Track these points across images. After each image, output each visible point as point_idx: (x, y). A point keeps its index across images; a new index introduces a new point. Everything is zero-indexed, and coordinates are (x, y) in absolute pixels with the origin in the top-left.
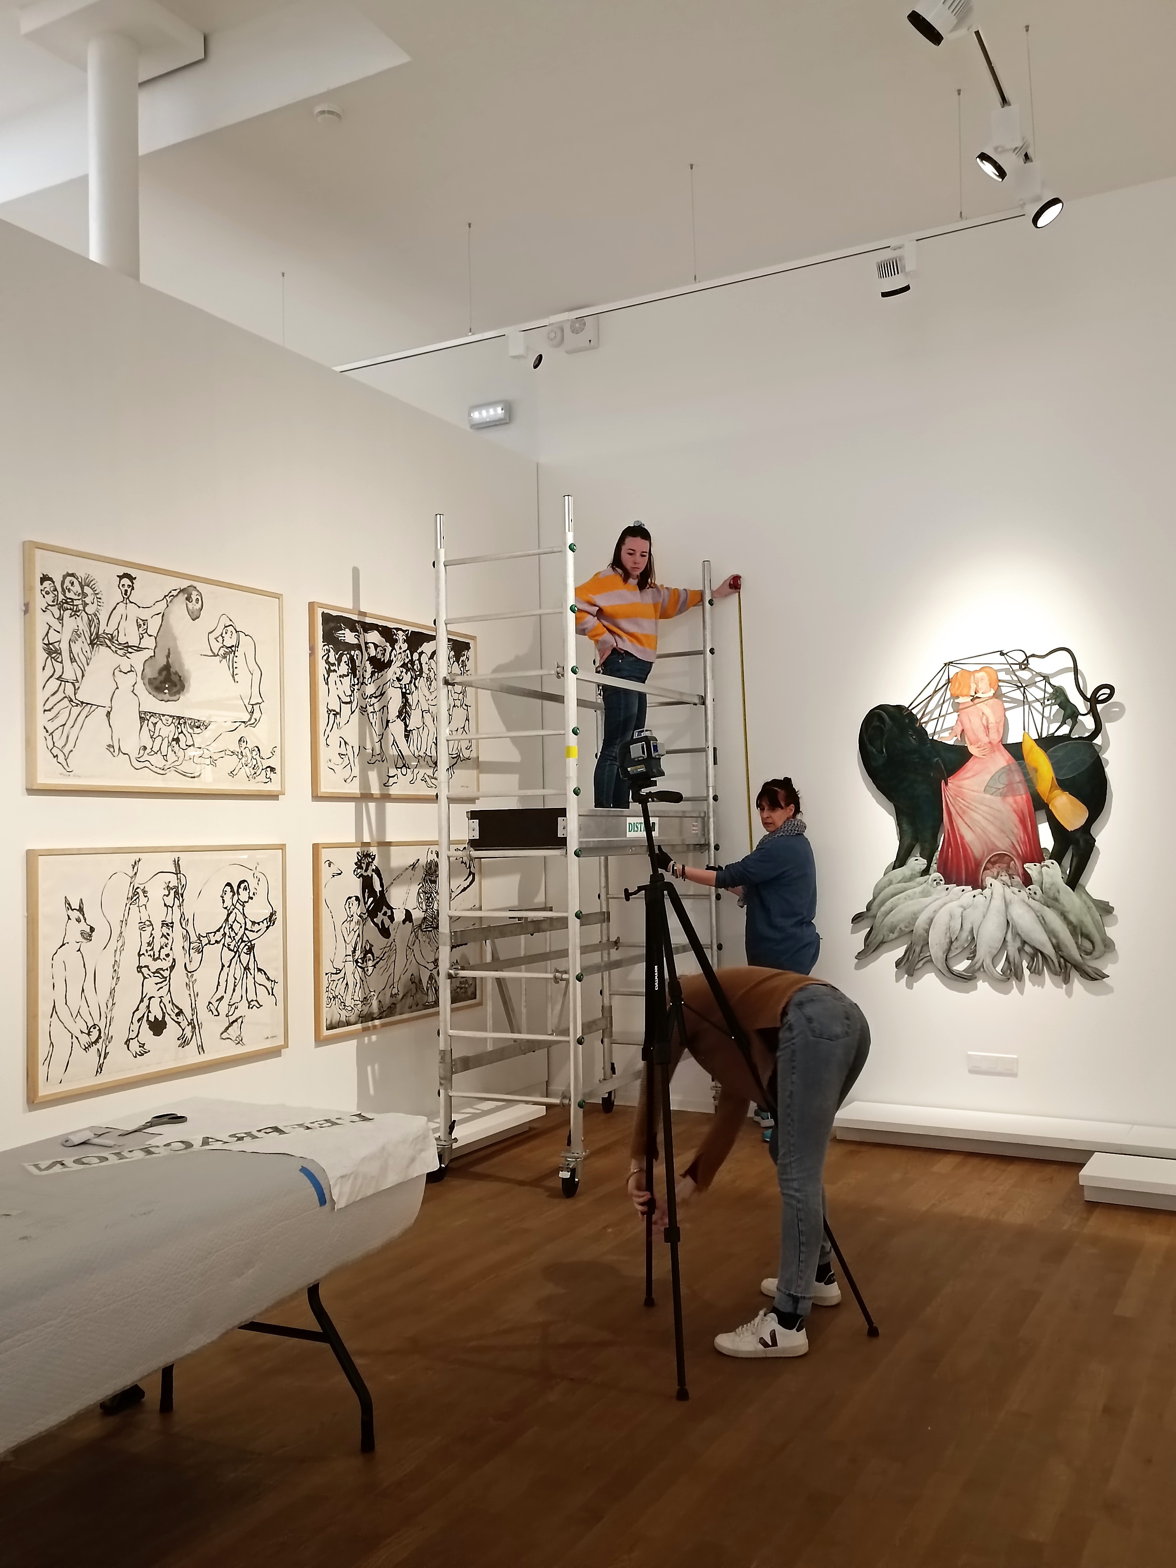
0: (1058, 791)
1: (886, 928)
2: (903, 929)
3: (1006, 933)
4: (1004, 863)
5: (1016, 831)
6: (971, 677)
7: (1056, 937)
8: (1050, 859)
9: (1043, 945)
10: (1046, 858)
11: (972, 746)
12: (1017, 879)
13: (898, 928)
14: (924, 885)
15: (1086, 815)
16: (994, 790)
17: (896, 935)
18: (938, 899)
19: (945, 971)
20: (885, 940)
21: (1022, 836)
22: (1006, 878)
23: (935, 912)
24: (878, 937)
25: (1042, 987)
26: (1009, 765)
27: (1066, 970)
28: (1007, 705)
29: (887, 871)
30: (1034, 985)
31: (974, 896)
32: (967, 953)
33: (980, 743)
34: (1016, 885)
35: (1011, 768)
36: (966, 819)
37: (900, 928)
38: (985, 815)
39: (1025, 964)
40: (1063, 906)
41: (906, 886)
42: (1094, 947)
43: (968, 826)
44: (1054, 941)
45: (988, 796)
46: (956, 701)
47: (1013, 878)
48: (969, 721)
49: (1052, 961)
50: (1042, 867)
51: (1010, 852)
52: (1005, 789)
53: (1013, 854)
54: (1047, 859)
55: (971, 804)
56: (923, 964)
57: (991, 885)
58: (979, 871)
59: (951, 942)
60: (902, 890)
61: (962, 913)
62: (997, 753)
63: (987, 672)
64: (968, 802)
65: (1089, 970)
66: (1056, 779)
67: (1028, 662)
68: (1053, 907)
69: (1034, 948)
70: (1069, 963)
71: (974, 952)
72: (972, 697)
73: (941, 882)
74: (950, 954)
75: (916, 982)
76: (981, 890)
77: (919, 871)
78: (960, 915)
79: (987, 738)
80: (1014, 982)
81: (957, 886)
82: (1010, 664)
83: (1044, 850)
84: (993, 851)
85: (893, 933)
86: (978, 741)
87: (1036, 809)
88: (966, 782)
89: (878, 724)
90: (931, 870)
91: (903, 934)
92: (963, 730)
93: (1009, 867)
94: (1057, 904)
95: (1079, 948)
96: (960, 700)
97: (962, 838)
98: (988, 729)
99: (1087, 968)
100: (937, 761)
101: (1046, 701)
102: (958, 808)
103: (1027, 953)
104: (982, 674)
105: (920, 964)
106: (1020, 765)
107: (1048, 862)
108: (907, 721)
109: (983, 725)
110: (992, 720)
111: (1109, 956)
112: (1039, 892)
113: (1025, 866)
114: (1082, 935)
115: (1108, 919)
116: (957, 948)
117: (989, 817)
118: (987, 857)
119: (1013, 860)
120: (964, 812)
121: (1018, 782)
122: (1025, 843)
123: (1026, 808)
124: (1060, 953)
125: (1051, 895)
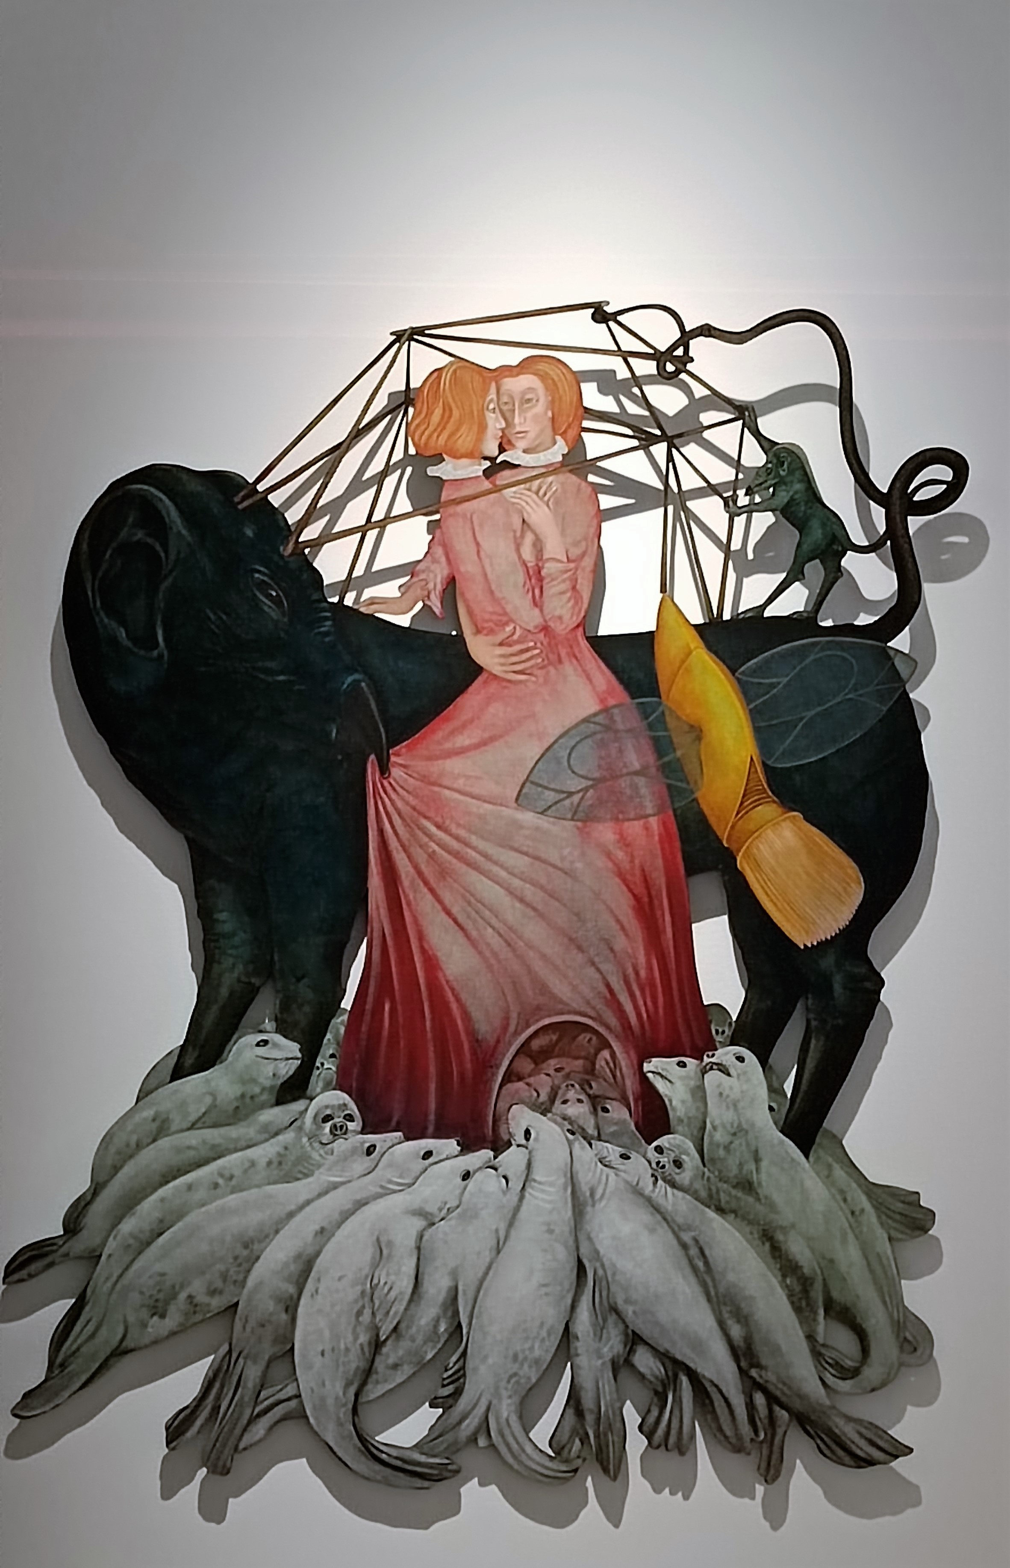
0: (769, 810)
1: (135, 1297)
2: (202, 1298)
3: (573, 1307)
4: (577, 1058)
5: (620, 943)
6: (486, 391)
7: (743, 1318)
8: (732, 1044)
9: (698, 1345)
10: (719, 1038)
11: (481, 638)
12: (618, 1113)
13: (183, 1296)
14: (288, 1137)
15: (857, 894)
16: (551, 797)
17: (171, 1322)
18: (335, 1186)
19: (349, 1452)
20: (129, 1343)
21: (642, 959)
22: (578, 1110)
23: (324, 1234)
24: (103, 1332)
25: (686, 1497)
26: (606, 710)
27: (773, 1435)
28: (607, 502)
29: (153, 1083)
30: (657, 1490)
31: (466, 1176)
32: (430, 1383)
33: (509, 629)
34: (613, 1134)
35: (611, 719)
36: (447, 897)
37: (190, 1297)
38: (516, 883)
39: (631, 1416)
40: (772, 1206)
41: (218, 1141)
42: (865, 1351)
43: (455, 921)
44: (736, 1331)
45: (528, 817)
46: (432, 471)
47: (606, 1110)
48: (473, 548)
49: (726, 1400)
50: (704, 1072)
51: (598, 1019)
52: (591, 792)
53: (608, 1027)
54: (724, 1045)
55: (467, 844)
56: (271, 1428)
57: (527, 1133)
58: (489, 1082)
59: (377, 1345)
60: (204, 1153)
61: (421, 1237)
62: (569, 668)
63: (543, 377)
64: (457, 838)
65: (849, 1432)
66: (764, 765)
67: (686, 351)
68: (734, 1212)
69: (664, 1357)
70: (783, 1406)
71: (459, 1377)
72: (488, 464)
73: (351, 1126)
74: (369, 1386)
75: (236, 1496)
76: (491, 1154)
77: (268, 1083)
78: (412, 1243)
79: (537, 611)
80: (589, 1482)
81: (408, 1139)
82: (626, 356)
83: (713, 1010)
84: (538, 1011)
85: (163, 1316)
86: (505, 617)
87: (690, 871)
88: (454, 765)
89: (140, 535)
90: (316, 1082)
91: (199, 1317)
92: (451, 583)
93: (591, 1070)
94: (751, 1200)
95: (817, 1354)
96: (445, 470)
97: (432, 963)
98: (541, 579)
99: (841, 1422)
100: (356, 683)
101: (741, 493)
102: (421, 857)
103: (642, 1377)
104: (526, 381)
105: (260, 1429)
106: (645, 712)
107: (725, 1054)
108: (249, 533)
109: (524, 564)
110: (554, 547)
111: (911, 1378)
112: (691, 1160)
113: (646, 1067)
114: (829, 1305)
115: (912, 1249)
116: (395, 1366)
117: (529, 891)
118: (517, 1033)
119: (610, 1047)
120: (444, 873)
121: (636, 773)
122: (653, 985)
123: (660, 862)
124: (754, 1373)
125: (733, 1171)
